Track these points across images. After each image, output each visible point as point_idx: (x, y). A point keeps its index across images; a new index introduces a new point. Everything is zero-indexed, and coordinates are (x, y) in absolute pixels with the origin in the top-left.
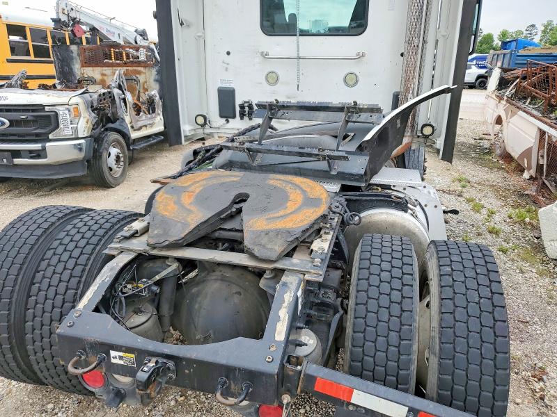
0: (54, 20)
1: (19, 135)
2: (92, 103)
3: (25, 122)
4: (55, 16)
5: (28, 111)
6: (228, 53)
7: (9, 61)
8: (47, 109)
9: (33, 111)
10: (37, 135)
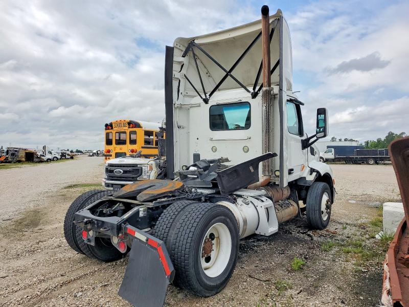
0: (160, 128)
1: (126, 178)
2: (160, 164)
3: (129, 172)
4: (161, 126)
5: (130, 166)
6: (198, 139)
7: (143, 148)
8: (138, 166)
9: (133, 167)
10: (133, 178)
